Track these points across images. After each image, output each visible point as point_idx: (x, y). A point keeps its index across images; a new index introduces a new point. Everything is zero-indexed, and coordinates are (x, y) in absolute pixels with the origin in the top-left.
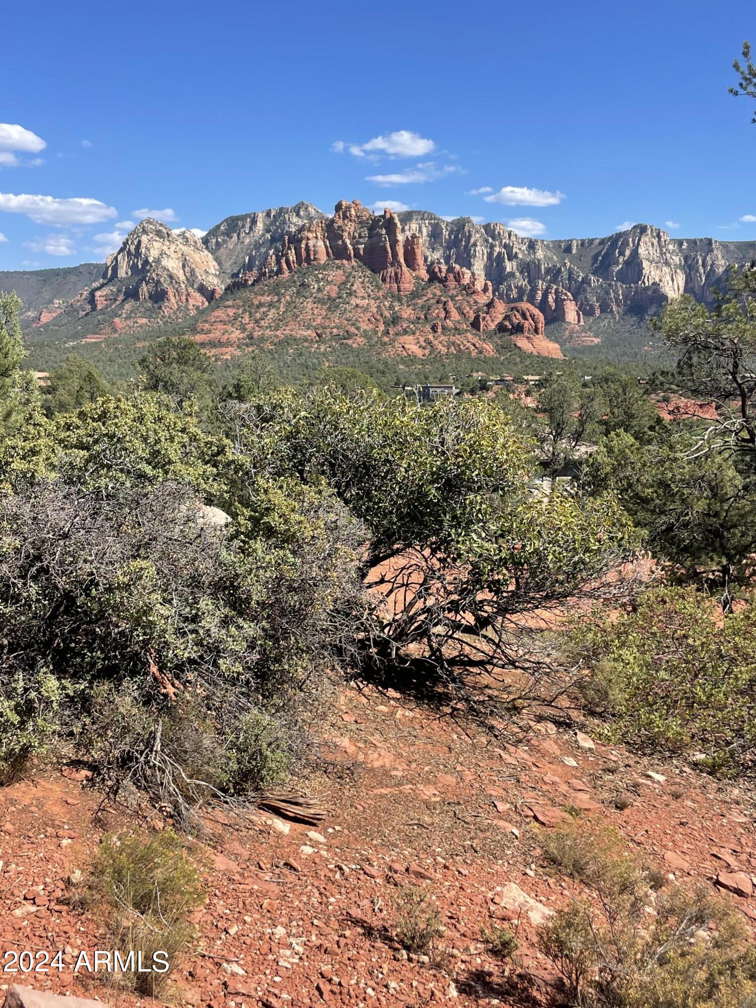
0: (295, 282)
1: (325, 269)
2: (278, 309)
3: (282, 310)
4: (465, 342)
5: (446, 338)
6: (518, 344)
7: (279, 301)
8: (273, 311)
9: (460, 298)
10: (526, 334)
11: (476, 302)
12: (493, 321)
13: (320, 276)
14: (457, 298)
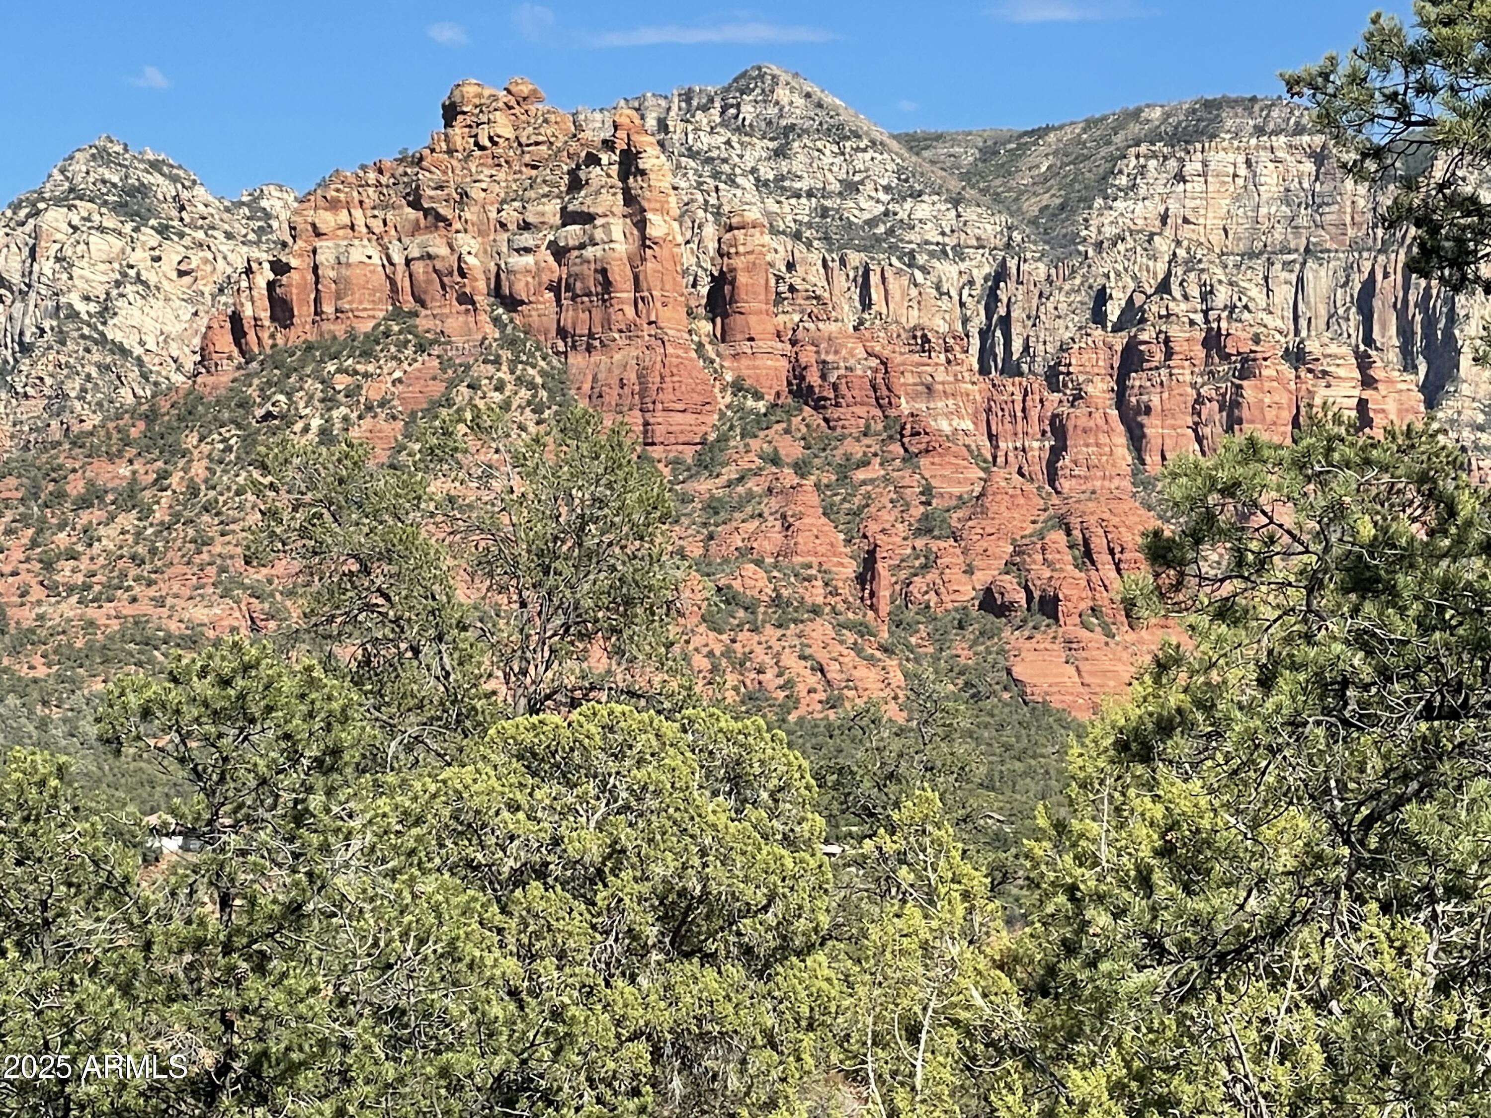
0: (245, 404)
1: (367, 355)
2: (146, 513)
3: (160, 514)
4: (790, 660)
5: (717, 643)
6: (1018, 671)
7: (161, 480)
8: (128, 520)
9: (875, 471)
10: (1071, 627)
11: (928, 491)
12: (969, 571)
13: (342, 382)
14: (860, 475)
